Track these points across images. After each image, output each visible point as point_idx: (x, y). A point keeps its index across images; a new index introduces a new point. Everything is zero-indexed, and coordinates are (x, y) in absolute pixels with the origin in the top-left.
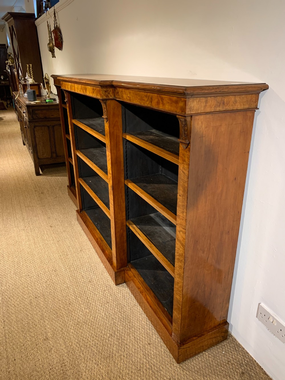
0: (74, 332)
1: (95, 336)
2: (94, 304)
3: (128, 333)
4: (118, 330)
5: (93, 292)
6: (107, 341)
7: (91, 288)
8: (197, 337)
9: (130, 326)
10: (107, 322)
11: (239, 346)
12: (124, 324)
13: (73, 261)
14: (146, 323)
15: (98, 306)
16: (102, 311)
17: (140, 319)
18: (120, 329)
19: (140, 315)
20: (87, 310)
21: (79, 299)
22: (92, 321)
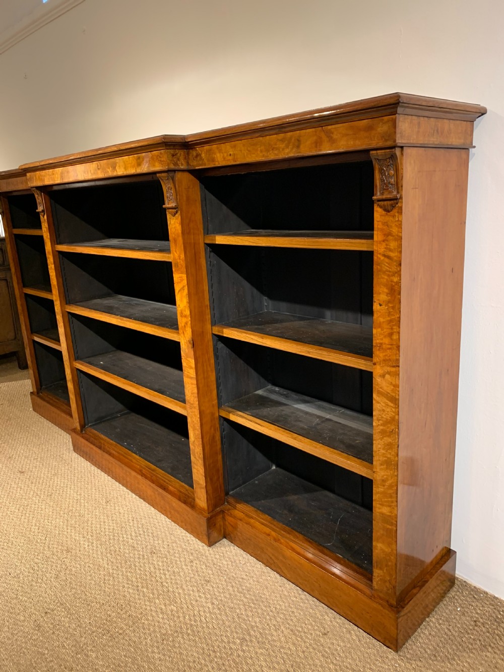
0: (162, 657)
1: (211, 652)
2: (181, 591)
3: (274, 625)
4: (252, 627)
5: (168, 571)
6: (241, 653)
7: (160, 564)
8: (418, 588)
9: (271, 611)
10: (224, 618)
11: (476, 590)
12: (260, 611)
13: (101, 524)
14: (301, 599)
15: (192, 592)
16: (203, 600)
17: (285, 595)
18: (256, 623)
19: (280, 586)
20: (172, 606)
21: (145, 590)
22: (191, 625)
